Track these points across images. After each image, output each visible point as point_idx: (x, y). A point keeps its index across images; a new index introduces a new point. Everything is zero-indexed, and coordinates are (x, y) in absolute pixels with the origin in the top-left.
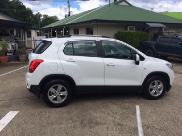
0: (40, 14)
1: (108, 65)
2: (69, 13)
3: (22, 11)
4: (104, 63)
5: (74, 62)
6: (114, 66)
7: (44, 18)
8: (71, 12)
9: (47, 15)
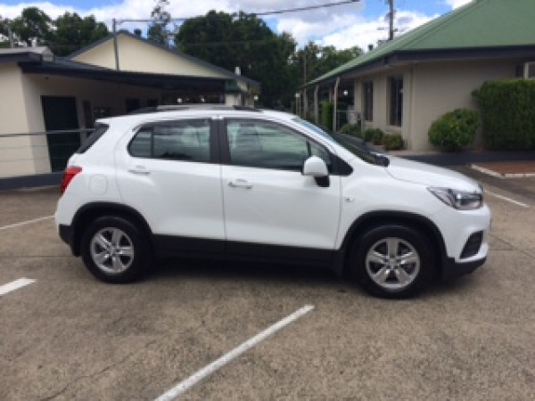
0: (316, 47)
1: (231, 185)
2: (391, 33)
3: (262, 43)
4: (221, 180)
5: (147, 173)
6: (249, 188)
7: (324, 55)
8: (396, 30)
9: (333, 48)
